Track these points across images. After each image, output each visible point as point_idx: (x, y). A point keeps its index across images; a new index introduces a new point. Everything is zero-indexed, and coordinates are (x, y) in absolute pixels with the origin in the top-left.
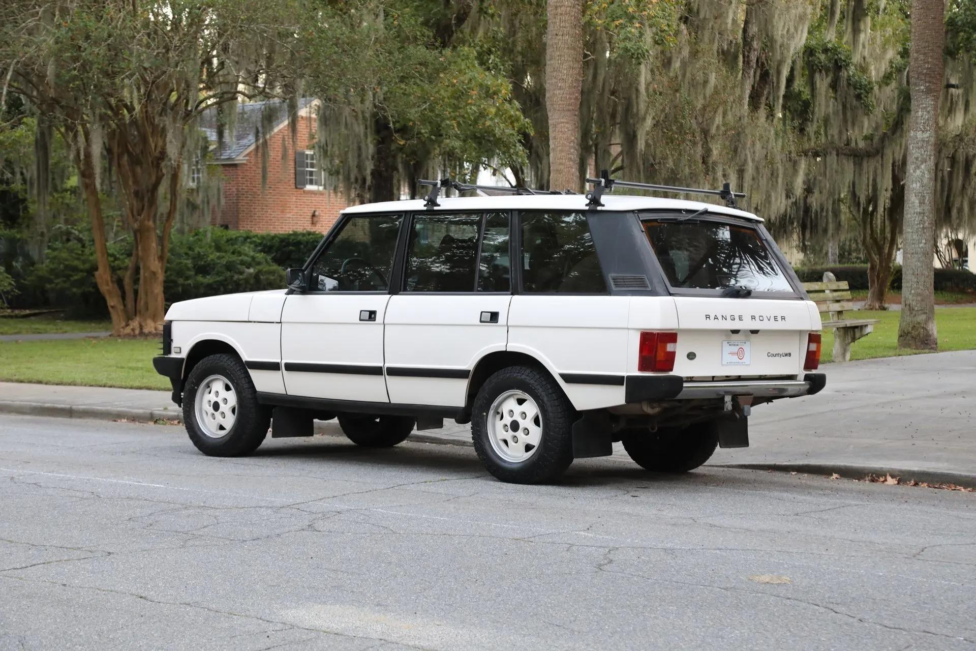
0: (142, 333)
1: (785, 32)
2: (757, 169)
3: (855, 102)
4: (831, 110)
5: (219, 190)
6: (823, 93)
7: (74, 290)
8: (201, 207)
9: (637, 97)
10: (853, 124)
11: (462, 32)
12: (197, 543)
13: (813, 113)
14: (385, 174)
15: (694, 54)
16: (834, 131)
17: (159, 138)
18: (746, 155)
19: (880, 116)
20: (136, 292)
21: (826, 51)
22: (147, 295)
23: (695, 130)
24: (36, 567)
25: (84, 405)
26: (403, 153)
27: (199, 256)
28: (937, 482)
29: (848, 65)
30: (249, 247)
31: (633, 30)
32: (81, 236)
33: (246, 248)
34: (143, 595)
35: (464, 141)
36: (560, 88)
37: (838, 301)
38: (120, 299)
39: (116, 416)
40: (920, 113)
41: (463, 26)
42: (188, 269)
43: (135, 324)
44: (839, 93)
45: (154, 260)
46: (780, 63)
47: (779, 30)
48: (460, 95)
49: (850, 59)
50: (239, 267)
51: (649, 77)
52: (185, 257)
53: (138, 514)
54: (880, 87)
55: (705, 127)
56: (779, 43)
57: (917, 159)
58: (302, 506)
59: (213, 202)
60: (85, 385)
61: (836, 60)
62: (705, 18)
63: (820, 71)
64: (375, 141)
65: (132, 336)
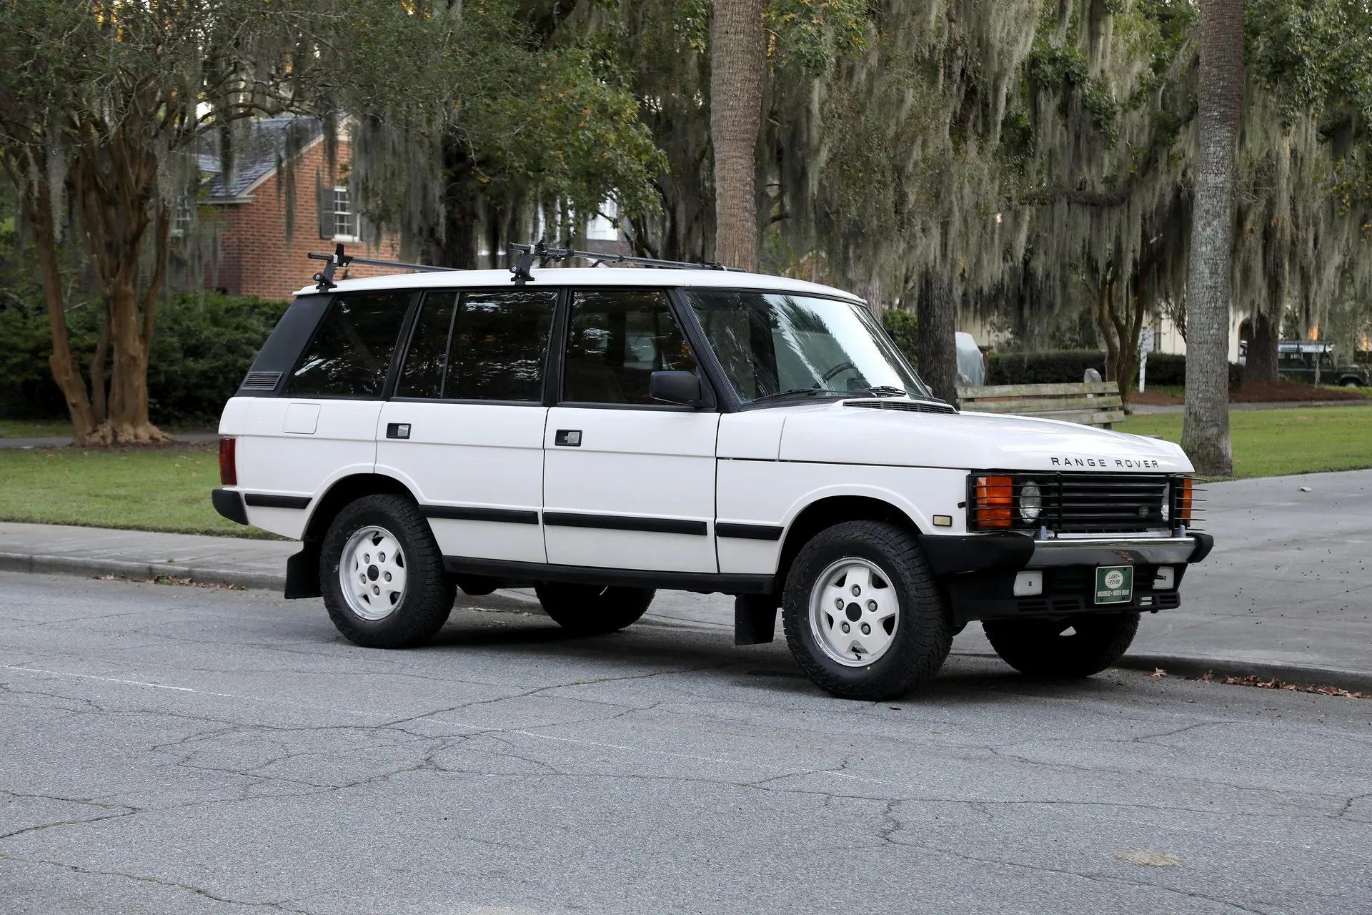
0: (116, 443)
1: (1004, 35)
2: (965, 221)
3: (1092, 132)
4: (1057, 141)
5: (215, 240)
6: (1050, 119)
7: (13, 378)
8: (190, 262)
9: (808, 121)
10: (1089, 161)
11: (567, 28)
12: (265, 791)
13: (1035, 144)
14: (460, 223)
15: (885, 61)
16: (1062, 171)
17: (143, 169)
18: (951, 202)
19: (1123, 151)
20: (108, 385)
21: (1053, 60)
22: (123, 389)
23: (884, 167)
24: (25, 834)
25: (51, 554)
26: (486, 195)
27: (189, 333)
28: (1310, 683)
29: (1083, 81)
30: (258, 320)
31: (809, 28)
32: (22, 302)
33: (254, 322)
34: (201, 887)
35: (574, 179)
36: (732, 108)
37: (1104, 409)
38: (85, 394)
39: (98, 571)
40: (1212, 149)
41: (568, 18)
42: (174, 350)
43: (106, 429)
44: (1071, 118)
45: (135, 341)
46: (998, 77)
47: (998, 31)
48: (567, 115)
49: (1086, 73)
50: (245, 347)
51: (824, 92)
52: (169, 333)
53: (166, 741)
54: (1125, 111)
55: (898, 163)
56: (996, 49)
57: (1207, 212)
58: (408, 726)
59: (207, 256)
60: (47, 523)
61: (1067, 74)
62: (898, 14)
63: (1046, 88)
64: (446, 177)
65: (103, 447)
